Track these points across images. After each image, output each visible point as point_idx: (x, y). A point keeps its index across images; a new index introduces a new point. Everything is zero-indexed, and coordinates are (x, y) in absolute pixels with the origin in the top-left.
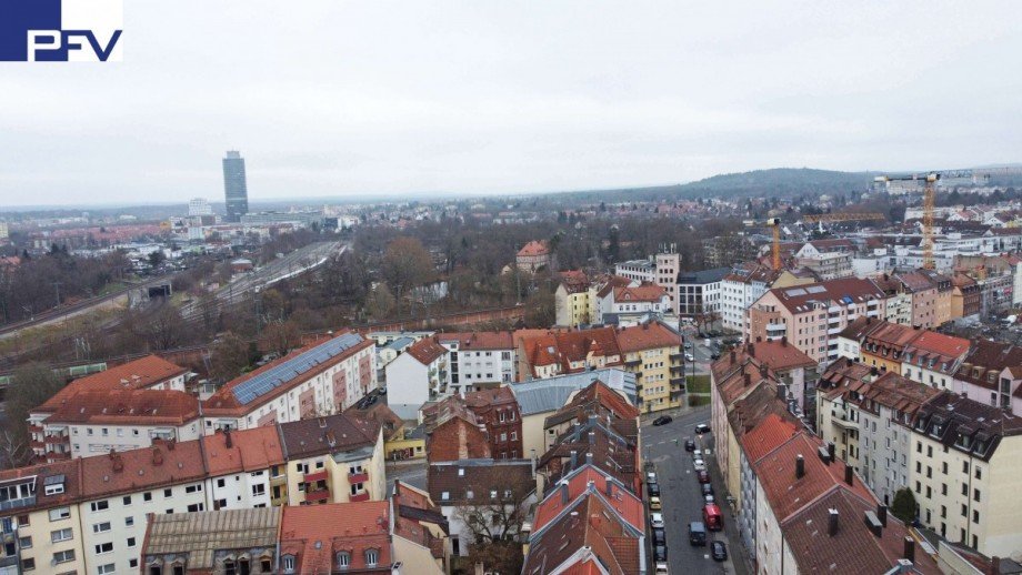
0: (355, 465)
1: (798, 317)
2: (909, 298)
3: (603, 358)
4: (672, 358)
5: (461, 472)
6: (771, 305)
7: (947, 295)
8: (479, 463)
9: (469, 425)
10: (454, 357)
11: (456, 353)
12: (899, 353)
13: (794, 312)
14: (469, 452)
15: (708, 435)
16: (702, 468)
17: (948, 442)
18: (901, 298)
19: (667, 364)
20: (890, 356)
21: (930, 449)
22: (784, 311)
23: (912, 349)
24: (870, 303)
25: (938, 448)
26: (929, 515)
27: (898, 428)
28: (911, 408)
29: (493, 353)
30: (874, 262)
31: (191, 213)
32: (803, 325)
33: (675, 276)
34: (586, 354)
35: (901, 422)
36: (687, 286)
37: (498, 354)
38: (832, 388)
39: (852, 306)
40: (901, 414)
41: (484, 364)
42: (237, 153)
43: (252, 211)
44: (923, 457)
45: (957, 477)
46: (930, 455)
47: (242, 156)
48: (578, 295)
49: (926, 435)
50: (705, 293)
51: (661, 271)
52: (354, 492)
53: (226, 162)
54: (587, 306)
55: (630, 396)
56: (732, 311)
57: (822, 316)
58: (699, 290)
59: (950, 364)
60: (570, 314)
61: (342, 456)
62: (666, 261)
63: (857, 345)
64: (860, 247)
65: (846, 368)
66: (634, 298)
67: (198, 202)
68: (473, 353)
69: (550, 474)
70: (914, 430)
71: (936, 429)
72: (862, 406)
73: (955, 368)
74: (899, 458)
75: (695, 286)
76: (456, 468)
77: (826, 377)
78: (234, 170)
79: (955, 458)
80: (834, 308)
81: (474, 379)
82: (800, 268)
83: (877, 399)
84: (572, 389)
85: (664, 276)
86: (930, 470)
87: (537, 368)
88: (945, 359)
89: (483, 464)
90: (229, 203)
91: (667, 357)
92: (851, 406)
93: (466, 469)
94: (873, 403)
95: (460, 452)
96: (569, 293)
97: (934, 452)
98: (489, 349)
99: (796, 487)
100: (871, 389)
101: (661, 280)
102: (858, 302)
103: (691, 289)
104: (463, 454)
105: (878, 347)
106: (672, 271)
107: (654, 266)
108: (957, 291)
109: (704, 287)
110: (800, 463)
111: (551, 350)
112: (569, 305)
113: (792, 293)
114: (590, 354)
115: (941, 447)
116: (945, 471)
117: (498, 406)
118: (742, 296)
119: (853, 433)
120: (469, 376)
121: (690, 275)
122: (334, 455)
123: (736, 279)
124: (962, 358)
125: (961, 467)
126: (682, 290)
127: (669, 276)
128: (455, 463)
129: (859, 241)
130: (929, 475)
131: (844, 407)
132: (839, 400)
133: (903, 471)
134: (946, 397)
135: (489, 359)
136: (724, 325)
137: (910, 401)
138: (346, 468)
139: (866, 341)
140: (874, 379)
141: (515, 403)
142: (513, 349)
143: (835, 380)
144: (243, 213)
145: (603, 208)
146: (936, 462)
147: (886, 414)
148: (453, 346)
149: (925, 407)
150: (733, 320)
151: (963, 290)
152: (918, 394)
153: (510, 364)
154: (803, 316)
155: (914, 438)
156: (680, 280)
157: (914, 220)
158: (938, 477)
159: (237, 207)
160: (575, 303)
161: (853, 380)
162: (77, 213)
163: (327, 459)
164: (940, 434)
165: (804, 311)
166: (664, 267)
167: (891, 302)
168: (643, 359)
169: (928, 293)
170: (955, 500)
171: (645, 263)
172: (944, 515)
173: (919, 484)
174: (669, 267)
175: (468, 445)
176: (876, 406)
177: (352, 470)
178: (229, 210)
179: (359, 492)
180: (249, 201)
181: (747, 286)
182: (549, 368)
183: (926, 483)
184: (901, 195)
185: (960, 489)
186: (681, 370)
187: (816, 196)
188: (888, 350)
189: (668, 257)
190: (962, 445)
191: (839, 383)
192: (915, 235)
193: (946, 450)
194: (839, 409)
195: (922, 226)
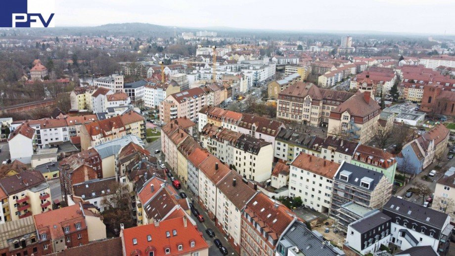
0: (42, 192)
1: (181, 104)
2: (213, 94)
3: (118, 129)
4: (141, 125)
5: (87, 186)
6: (171, 100)
7: (223, 91)
8: (94, 181)
9: (88, 168)
10: (38, 132)
11: (39, 130)
12: (220, 118)
13: (180, 103)
14: (89, 178)
15: (161, 153)
16: (164, 167)
17: (246, 150)
18: (211, 94)
19: (140, 128)
20: (217, 119)
21: (240, 152)
22: (176, 103)
23: (224, 117)
24: (202, 97)
25: (243, 152)
26: (240, 172)
27: (230, 147)
28: (234, 141)
29: (58, 128)
30: (194, 76)
32: (183, 107)
33: (122, 85)
34: (111, 128)
35: (231, 145)
36: (128, 89)
37: (61, 129)
38: (206, 134)
39: (197, 99)
40: (231, 142)
41: (54, 134)
44: (238, 155)
45: (248, 160)
46: (240, 154)
48: (81, 95)
49: (239, 148)
50: (136, 92)
51: (117, 83)
52: (42, 202)
54: (85, 100)
55: (143, 146)
56: (149, 99)
57: (188, 103)
58: (133, 91)
59: (237, 122)
60: (78, 104)
61: (34, 189)
62: (119, 79)
63: (206, 116)
64: (185, 68)
65: (210, 127)
66: (116, 99)
68: (48, 130)
69: (135, 182)
70: (235, 147)
71: (242, 146)
72: (218, 140)
73: (238, 123)
74: (230, 156)
75: (131, 89)
76: (84, 185)
77: (204, 131)
79: (248, 155)
80: (192, 100)
81: (50, 141)
82: (171, 80)
83: (223, 138)
84: (120, 146)
85: (118, 85)
86: (240, 159)
87: (93, 137)
88: (235, 120)
89: (95, 182)
91: (139, 125)
92: (213, 140)
93: (88, 184)
94: (221, 139)
95: (85, 178)
96: (77, 94)
97: (242, 153)
98: (56, 127)
99: (217, 173)
100: (220, 134)
101: (117, 87)
102: (199, 97)
103: (130, 91)
104: (87, 179)
105: (213, 116)
106: (121, 83)
107: (113, 81)
108: (226, 90)
109: (135, 89)
110: (217, 166)
111: (97, 128)
112: (77, 100)
113: (179, 95)
114: (113, 128)
115: (244, 152)
116: (245, 159)
117: (92, 157)
118: (153, 94)
119: (215, 149)
120: (47, 140)
121: (129, 84)
122: (30, 189)
123: (150, 87)
124: (240, 120)
125: (250, 157)
126: (126, 91)
127: (120, 85)
128: (83, 183)
129: (185, 65)
130: (240, 160)
131: (211, 140)
132: (209, 138)
133: (232, 160)
134: (243, 136)
135: (56, 131)
136: (145, 105)
137: (233, 138)
138: (38, 194)
139: (209, 114)
140: (220, 131)
141: (98, 155)
142: (68, 126)
143: (207, 132)
145: (57, 40)
146: (242, 157)
147: (226, 142)
148: (38, 127)
149: (238, 139)
150: (149, 103)
151: (227, 89)
152: (235, 135)
153: (67, 133)
154: (183, 104)
155: (235, 149)
156: (125, 87)
157: (200, 55)
158: (243, 161)
160: (80, 99)
161: (213, 131)
163: (27, 192)
164: (243, 148)
165: (183, 102)
166: (118, 81)
167: (208, 96)
168: (131, 127)
169: (218, 91)
170: (248, 166)
171: (108, 79)
172: (244, 171)
173: (237, 163)
174: (120, 81)
175: (88, 175)
176: (223, 140)
177: (41, 194)
179: (45, 202)
181: (155, 90)
182: (98, 136)
183: (239, 162)
184: (189, 40)
185: (249, 163)
186: (144, 129)
187: (156, 38)
188: (217, 118)
189: (119, 77)
190: (250, 151)
191: (208, 133)
192: (202, 63)
194: (209, 142)
195: (203, 58)
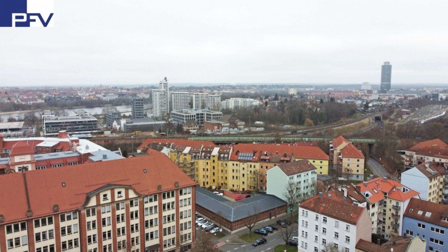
31: (362, 88)
42: (389, 63)
43: (392, 89)
47: (390, 64)
53: (383, 67)
67: (366, 84)
78: (386, 70)
90: (382, 84)
144: (388, 90)
159: (386, 86)
162: (310, 86)
178: (382, 87)
180: (391, 84)
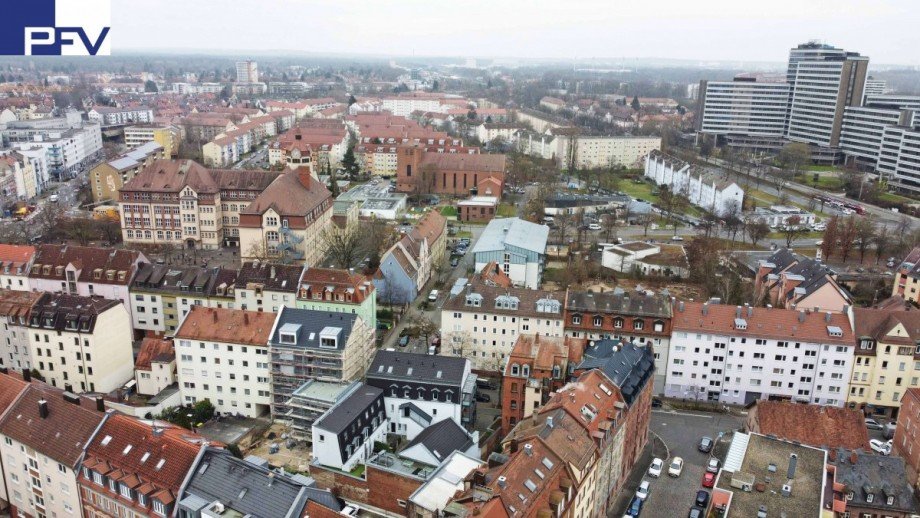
17: (60, 326)
21: (46, 336)
25: (53, 334)
26: (54, 382)
27: (15, 329)
28: (23, 313)
35: (17, 324)
40: (16, 318)
44: (42, 344)
45: (71, 349)
46: (47, 341)
49: (41, 327)
59: (23, 268)
70: (29, 327)
71: (48, 321)
73: (28, 269)
74: (21, 350)
79: (68, 338)
86: (48, 351)
88: (18, 265)
97: (50, 337)
115: (55, 333)
116: (61, 348)
124: (31, 261)
125: (73, 342)
130: (49, 355)
133: (26, 358)
134: (47, 297)
137: (21, 306)
146: (53, 346)
149: (35, 308)
155: (32, 332)
158: (57, 355)
164: (52, 324)
170: (73, 365)
172: (66, 377)
173: (41, 364)
183: (47, 361)
185: (75, 356)
190: (70, 327)
193: (60, 334)
